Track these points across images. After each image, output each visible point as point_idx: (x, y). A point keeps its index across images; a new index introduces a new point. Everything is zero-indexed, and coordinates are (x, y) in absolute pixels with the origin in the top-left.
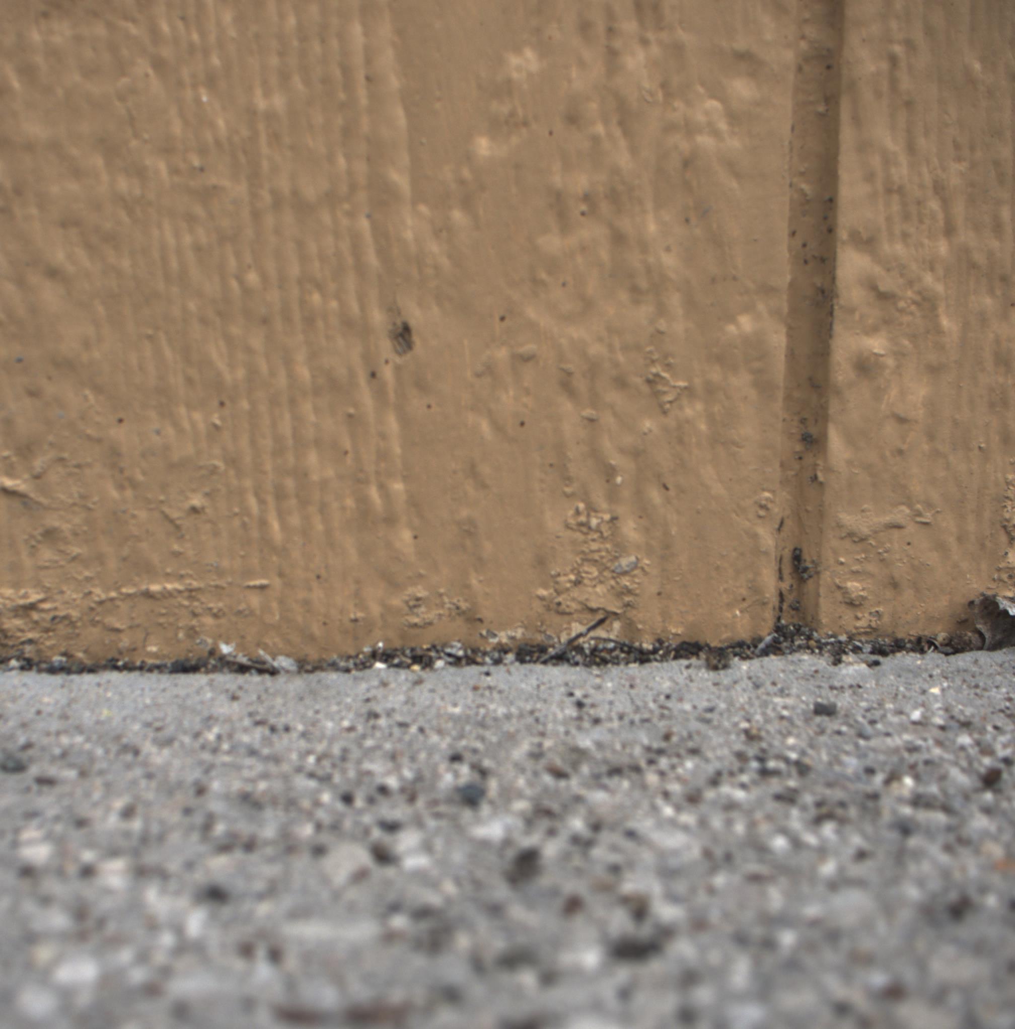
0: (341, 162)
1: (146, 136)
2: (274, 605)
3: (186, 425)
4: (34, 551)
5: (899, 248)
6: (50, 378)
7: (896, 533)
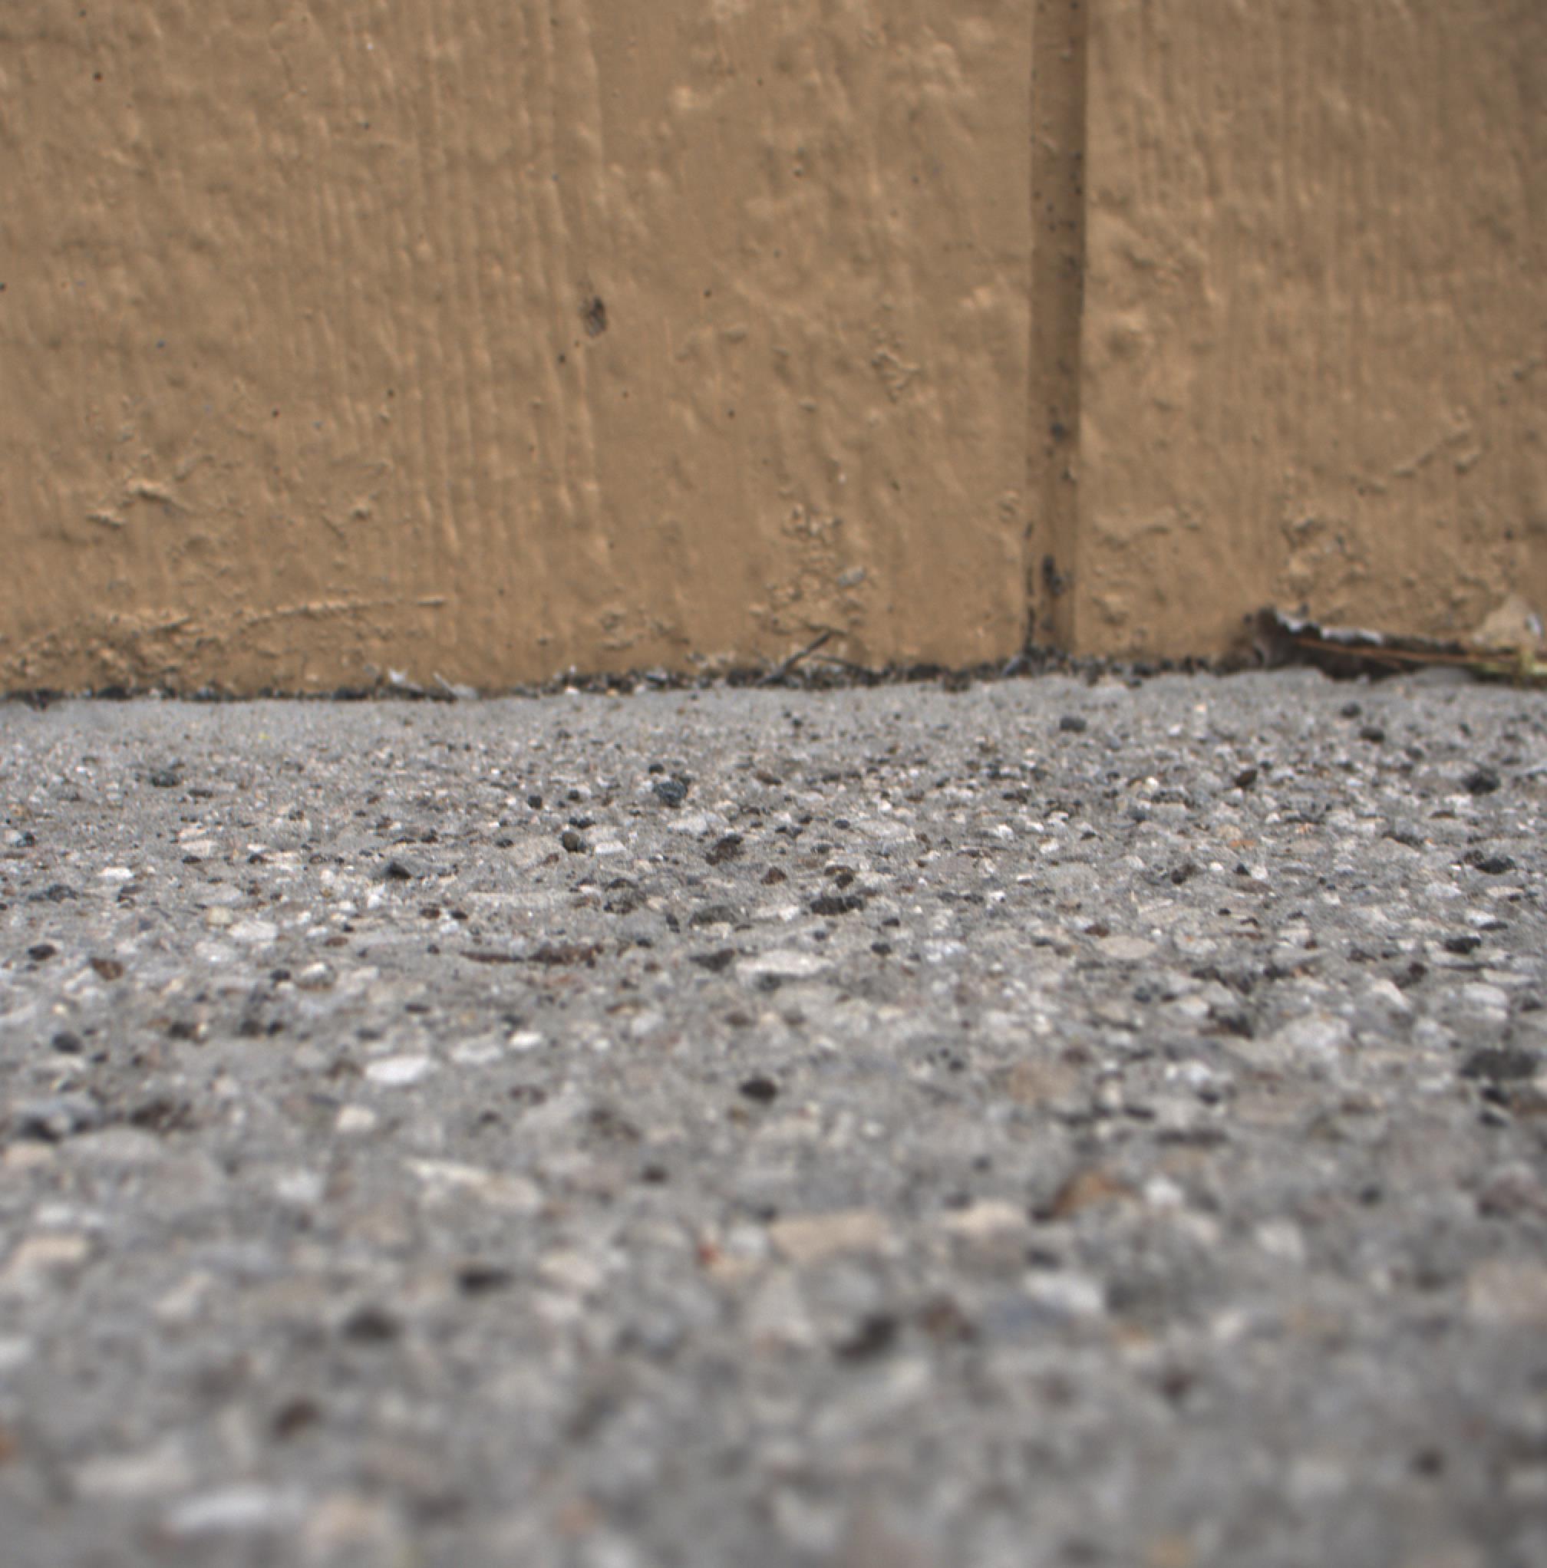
0: (524, 117)
1: (304, 89)
2: (451, 625)
3: (351, 418)
4: (176, 564)
5: (1157, 211)
6: (195, 365)
7: (1160, 540)
